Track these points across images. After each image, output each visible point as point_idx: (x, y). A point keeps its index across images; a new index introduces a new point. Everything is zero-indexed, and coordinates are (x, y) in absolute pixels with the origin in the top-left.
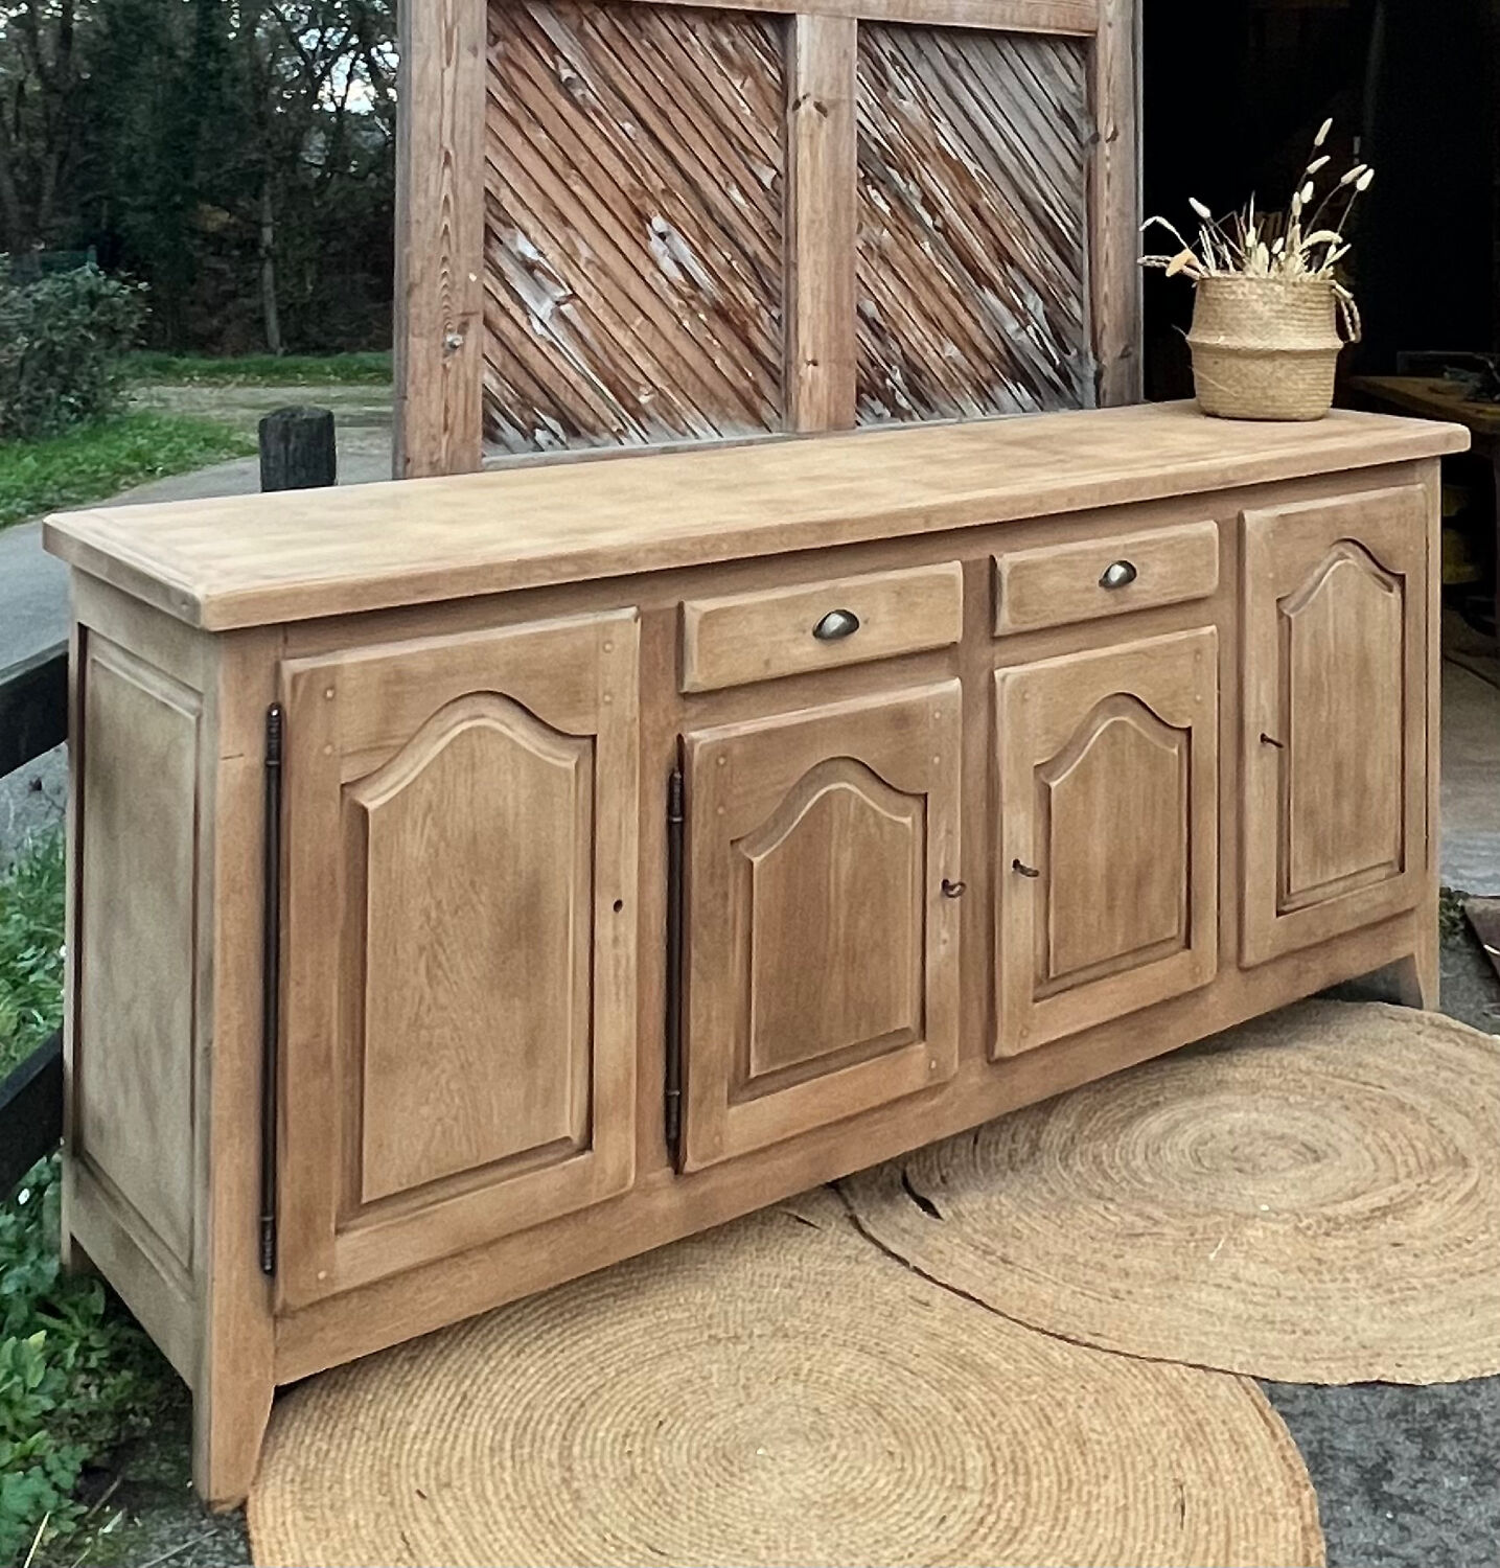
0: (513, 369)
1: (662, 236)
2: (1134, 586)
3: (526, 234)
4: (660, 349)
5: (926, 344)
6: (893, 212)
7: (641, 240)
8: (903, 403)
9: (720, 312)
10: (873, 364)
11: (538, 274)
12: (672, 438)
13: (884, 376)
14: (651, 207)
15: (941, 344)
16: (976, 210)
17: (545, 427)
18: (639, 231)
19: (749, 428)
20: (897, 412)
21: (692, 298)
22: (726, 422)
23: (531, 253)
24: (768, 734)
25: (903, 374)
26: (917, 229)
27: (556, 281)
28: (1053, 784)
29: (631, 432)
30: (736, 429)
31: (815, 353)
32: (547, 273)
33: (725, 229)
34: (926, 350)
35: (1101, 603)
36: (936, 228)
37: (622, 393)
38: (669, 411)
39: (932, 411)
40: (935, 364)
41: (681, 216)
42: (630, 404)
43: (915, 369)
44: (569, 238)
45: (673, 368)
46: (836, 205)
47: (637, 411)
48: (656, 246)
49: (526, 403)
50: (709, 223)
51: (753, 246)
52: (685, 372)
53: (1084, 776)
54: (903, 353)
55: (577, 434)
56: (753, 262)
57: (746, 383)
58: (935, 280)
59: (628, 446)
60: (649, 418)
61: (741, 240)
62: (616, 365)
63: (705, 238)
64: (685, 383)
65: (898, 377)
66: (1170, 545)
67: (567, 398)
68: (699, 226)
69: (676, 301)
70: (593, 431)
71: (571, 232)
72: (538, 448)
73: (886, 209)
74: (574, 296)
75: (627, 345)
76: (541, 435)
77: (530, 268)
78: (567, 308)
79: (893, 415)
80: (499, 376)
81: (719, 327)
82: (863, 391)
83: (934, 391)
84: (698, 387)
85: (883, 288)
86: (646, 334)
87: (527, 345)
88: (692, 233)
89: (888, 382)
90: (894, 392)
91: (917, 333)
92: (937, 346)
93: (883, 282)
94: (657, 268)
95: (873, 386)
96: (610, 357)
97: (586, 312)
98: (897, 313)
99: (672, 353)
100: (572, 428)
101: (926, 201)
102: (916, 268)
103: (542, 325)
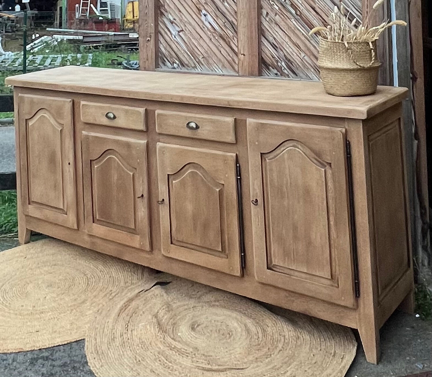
0: (168, 47)
1: (205, 15)
2: (199, 131)
3: (171, 14)
4: (205, 46)
5: (294, 53)
6: (279, 9)
7: (199, 16)
8: (286, 71)
9: (221, 37)
10: (273, 58)
11: (174, 24)
12: (209, 71)
13: (277, 62)
14: (202, 8)
15: (300, 54)
16: (314, 9)
17: (176, 63)
18: (198, 14)
19: (231, 71)
20: (282, 74)
21: (214, 33)
22: (224, 69)
23: (172, 19)
24: (96, 137)
25: (285, 62)
26: (289, 15)
27: (178, 26)
28: (174, 182)
29: (197, 67)
30: (227, 71)
31: (244, 52)
32: (176, 24)
33: (223, 14)
34: (293, 55)
35: (187, 133)
36: (297, 14)
37: (195, 56)
38: (208, 63)
39: (297, 75)
40: (297, 59)
41: (209, 10)
42: (197, 60)
43: (289, 60)
44: (181, 16)
45: (209, 52)
46: (250, 6)
47: (199, 62)
49: (171, 57)
50: (218, 12)
51: (231, 19)
52: (212, 53)
53: (183, 184)
54: (285, 55)
55: (184, 66)
56: (232, 24)
57: (230, 59)
58: (297, 32)
59: (197, 71)
60: (202, 64)
61: (228, 17)
62: (193, 49)
63: (217, 16)
64: (212, 56)
65: (283, 63)
66: (212, 121)
67: (181, 56)
68: (215, 13)
69: (209, 33)
70: (188, 66)
71: (181, 14)
72: (174, 68)
73: (277, 8)
74: (183, 30)
75: (196, 44)
76: (175, 65)
77: (172, 23)
78: (181, 34)
79: (281, 75)
80: (165, 49)
81: (221, 42)
82: (270, 66)
83: (297, 69)
84: (216, 58)
85: (277, 33)
86: (201, 42)
87: (171, 42)
88: (213, 15)
89: (279, 64)
90: (281, 68)
91: (290, 49)
92: (298, 54)
93: (277, 32)
94: (204, 24)
95: (274, 65)
96: (192, 47)
97: (185, 35)
98: (282, 42)
99: (208, 48)
100: (182, 64)
101: (292, 5)
102: (289, 28)
103: (175, 37)
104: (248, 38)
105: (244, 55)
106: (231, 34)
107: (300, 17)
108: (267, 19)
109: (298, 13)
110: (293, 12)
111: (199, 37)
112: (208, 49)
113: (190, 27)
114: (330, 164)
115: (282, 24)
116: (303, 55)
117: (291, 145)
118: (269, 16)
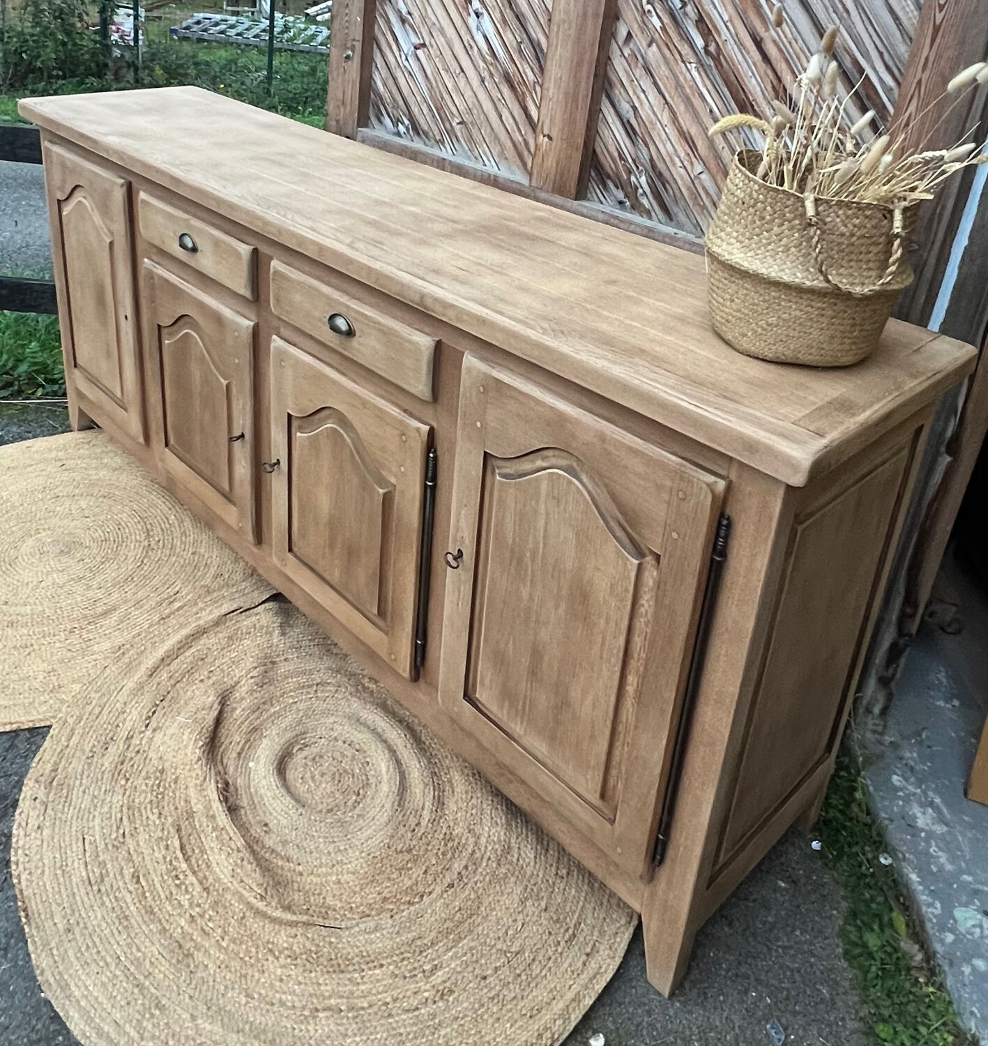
0: (390, 82)
1: (478, 15)
2: (354, 342)
4: (468, 94)
5: (677, 160)
6: (664, 28)
7: (464, 14)
8: (645, 201)
9: (508, 79)
10: (621, 159)
11: (407, 26)
12: (469, 158)
13: (630, 172)
15: (692, 164)
16: (758, 43)
17: (403, 123)
18: (463, 8)
19: (517, 171)
20: (636, 207)
21: (492, 64)
22: (503, 161)
23: (404, 11)
25: (648, 178)
26: (685, 50)
27: (416, 34)
28: (300, 435)
29: (446, 144)
30: (509, 169)
31: (550, 130)
32: (412, 27)
33: (519, 18)
34: (674, 164)
36: (708, 53)
37: (443, 116)
38: (470, 139)
39: (671, 219)
40: (682, 178)
41: (490, 2)
42: (447, 126)
43: (660, 175)
44: (425, 6)
45: (475, 111)
47: (451, 132)
48: (472, 21)
49: (396, 107)
50: (508, 10)
51: (537, 34)
52: (482, 116)
54: (652, 160)
55: (418, 134)
56: (535, 46)
57: (520, 139)
58: (697, 102)
59: (444, 153)
60: (457, 138)
61: (530, 29)
62: (442, 98)
63: (505, 21)
64: (481, 124)
65: (643, 180)
67: (415, 110)
68: (501, 12)
69: (482, 64)
70: (426, 135)
72: (398, 134)
73: (658, 24)
74: (424, 45)
75: (450, 86)
76: (402, 128)
77: (403, 21)
78: (420, 52)
79: (633, 207)
80: (385, 84)
81: (506, 91)
82: (609, 177)
83: (677, 203)
84: (489, 130)
85: (642, 96)
86: (462, 83)
87: (398, 70)
88: (497, 16)
89: (633, 178)
90: (637, 188)
91: (668, 145)
92: (686, 163)
93: (644, 91)
94: (473, 38)
95: (619, 177)
96: (440, 91)
97: (429, 57)
98: (651, 122)
99: (475, 101)
100: (415, 127)
101: (701, 22)
102: (678, 85)
103: (407, 59)
104: (566, 94)
105: (550, 138)
106: (531, 77)
107: (715, 60)
108: (627, 52)
109: (712, 48)
110: (699, 42)
111: (458, 70)
112: (474, 104)
113: (441, 40)
114: (658, 558)
115: (661, 72)
116: (699, 168)
117: (564, 462)
118: (632, 45)
